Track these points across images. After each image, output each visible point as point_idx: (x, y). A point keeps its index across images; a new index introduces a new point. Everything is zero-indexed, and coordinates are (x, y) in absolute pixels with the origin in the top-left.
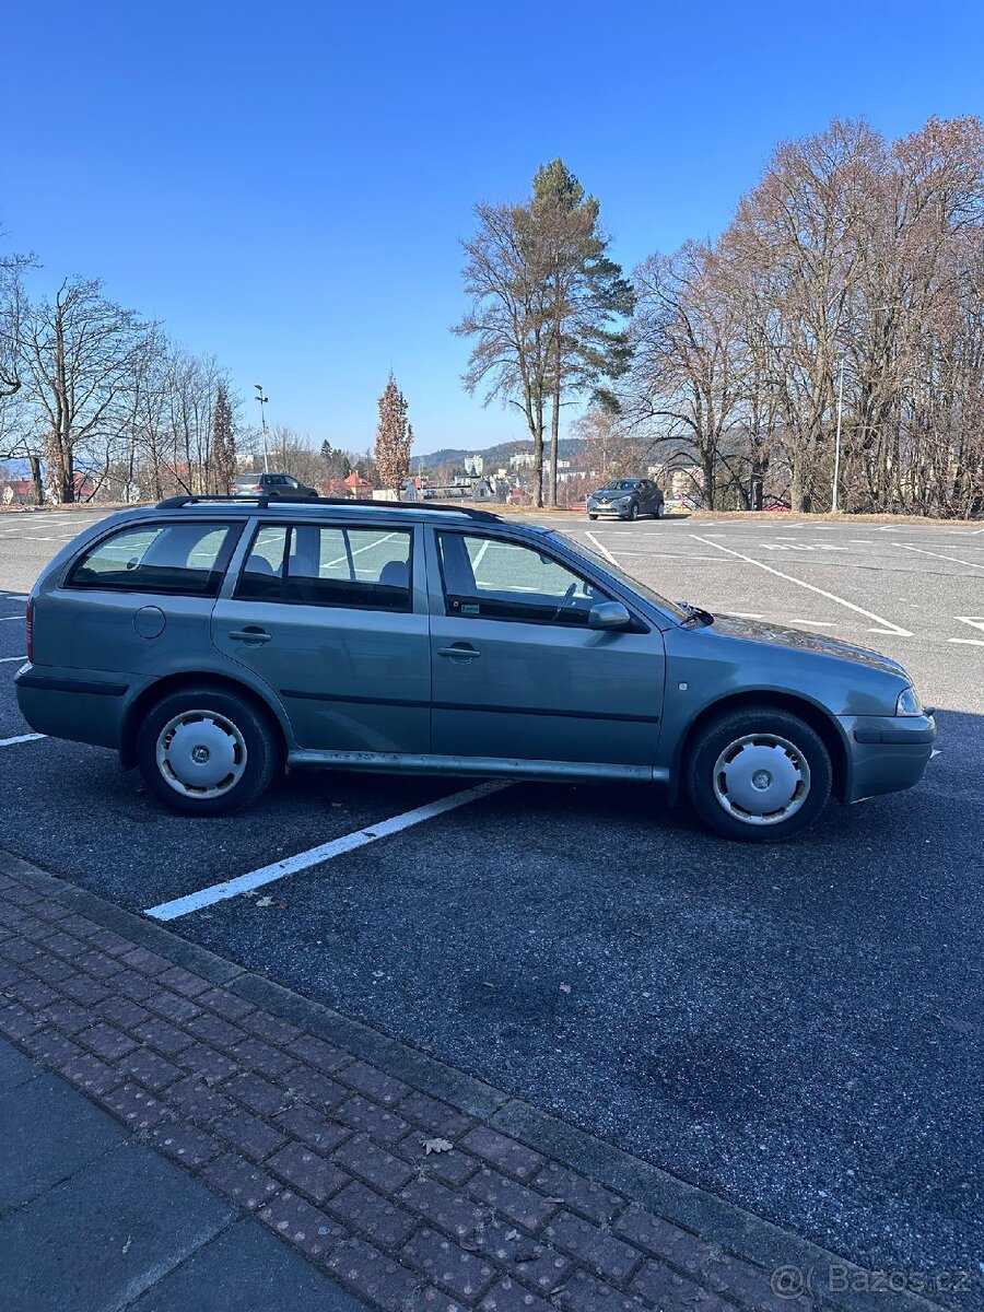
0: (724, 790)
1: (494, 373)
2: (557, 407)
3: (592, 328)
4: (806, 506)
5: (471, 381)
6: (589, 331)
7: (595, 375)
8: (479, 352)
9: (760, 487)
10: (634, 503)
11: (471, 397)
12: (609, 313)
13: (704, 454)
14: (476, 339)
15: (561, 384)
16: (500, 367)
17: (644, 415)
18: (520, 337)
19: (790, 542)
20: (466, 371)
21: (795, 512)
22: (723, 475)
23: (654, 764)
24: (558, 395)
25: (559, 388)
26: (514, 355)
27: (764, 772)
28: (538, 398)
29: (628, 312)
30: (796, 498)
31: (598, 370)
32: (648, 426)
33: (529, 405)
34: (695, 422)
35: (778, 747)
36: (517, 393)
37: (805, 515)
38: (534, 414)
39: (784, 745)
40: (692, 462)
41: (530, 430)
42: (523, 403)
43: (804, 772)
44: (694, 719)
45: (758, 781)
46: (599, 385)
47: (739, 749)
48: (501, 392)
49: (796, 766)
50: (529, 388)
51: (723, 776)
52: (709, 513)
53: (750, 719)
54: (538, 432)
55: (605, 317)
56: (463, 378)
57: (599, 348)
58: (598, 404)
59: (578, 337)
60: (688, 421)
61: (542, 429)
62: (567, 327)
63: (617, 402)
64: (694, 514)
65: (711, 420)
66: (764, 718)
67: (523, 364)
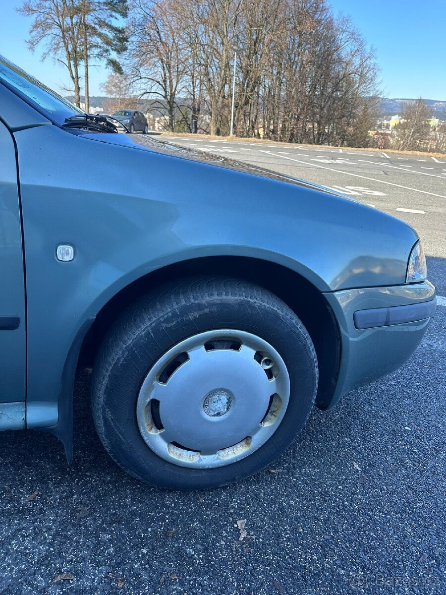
0: (157, 423)
1: (46, 41)
2: (87, 67)
3: (104, 22)
4: (218, 133)
5: (32, 45)
6: (102, 24)
7: (107, 51)
8: (36, 26)
9: (196, 123)
10: (132, 124)
11: (33, 54)
12: (114, 14)
13: (169, 102)
14: (32, 19)
15: (89, 54)
16: (50, 38)
17: (136, 78)
18: (61, 20)
19: (212, 148)
20: (28, 38)
21: (213, 135)
22: (178, 116)
23: (26, 398)
24: (87, 61)
25: (88, 56)
26: (58, 31)
27: (221, 390)
28: (76, 60)
29: (124, 15)
30: (213, 128)
31: (109, 48)
32: (139, 85)
33: (70, 63)
34: (164, 85)
35: (244, 348)
36: (62, 54)
37: (217, 137)
38: (73, 69)
39: (251, 344)
40: (162, 107)
41: (71, 79)
42: (67, 62)
43: (281, 381)
44: (93, 317)
45: (213, 406)
46: (111, 57)
47: (182, 357)
48: (52, 54)
49: (270, 373)
50: (69, 53)
51: (154, 405)
52: (171, 133)
53: (200, 307)
54: (76, 80)
55: (112, 16)
56: (26, 41)
57: (109, 34)
58: (110, 67)
59: (97, 27)
60: (160, 84)
61: (78, 78)
62: (89, 19)
63: (120, 68)
64: (164, 133)
65: (171, 86)
66: (224, 305)
67: (64, 37)
